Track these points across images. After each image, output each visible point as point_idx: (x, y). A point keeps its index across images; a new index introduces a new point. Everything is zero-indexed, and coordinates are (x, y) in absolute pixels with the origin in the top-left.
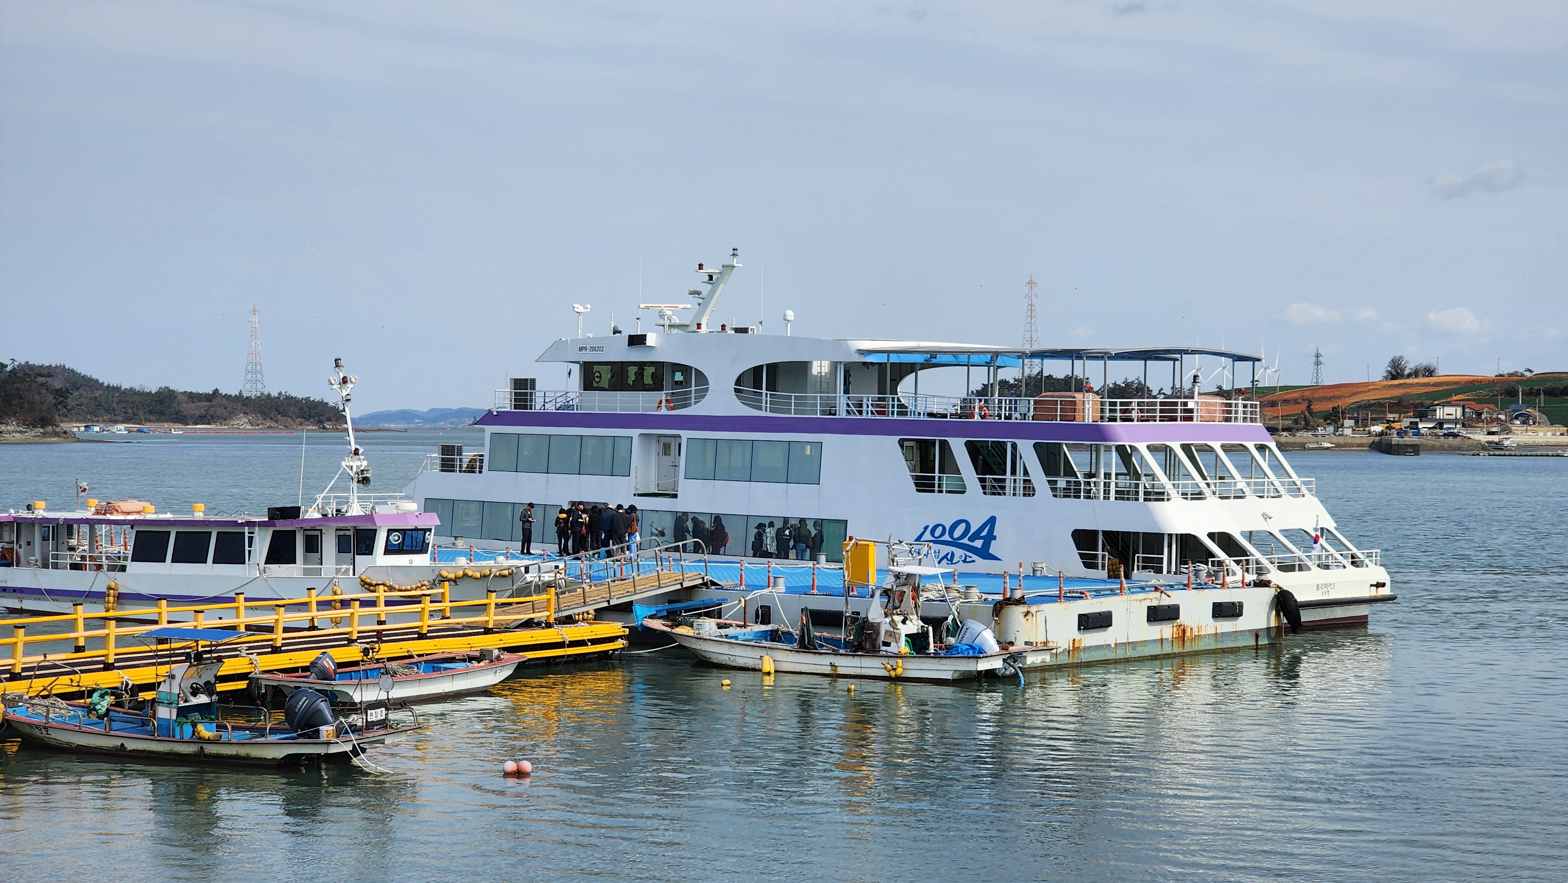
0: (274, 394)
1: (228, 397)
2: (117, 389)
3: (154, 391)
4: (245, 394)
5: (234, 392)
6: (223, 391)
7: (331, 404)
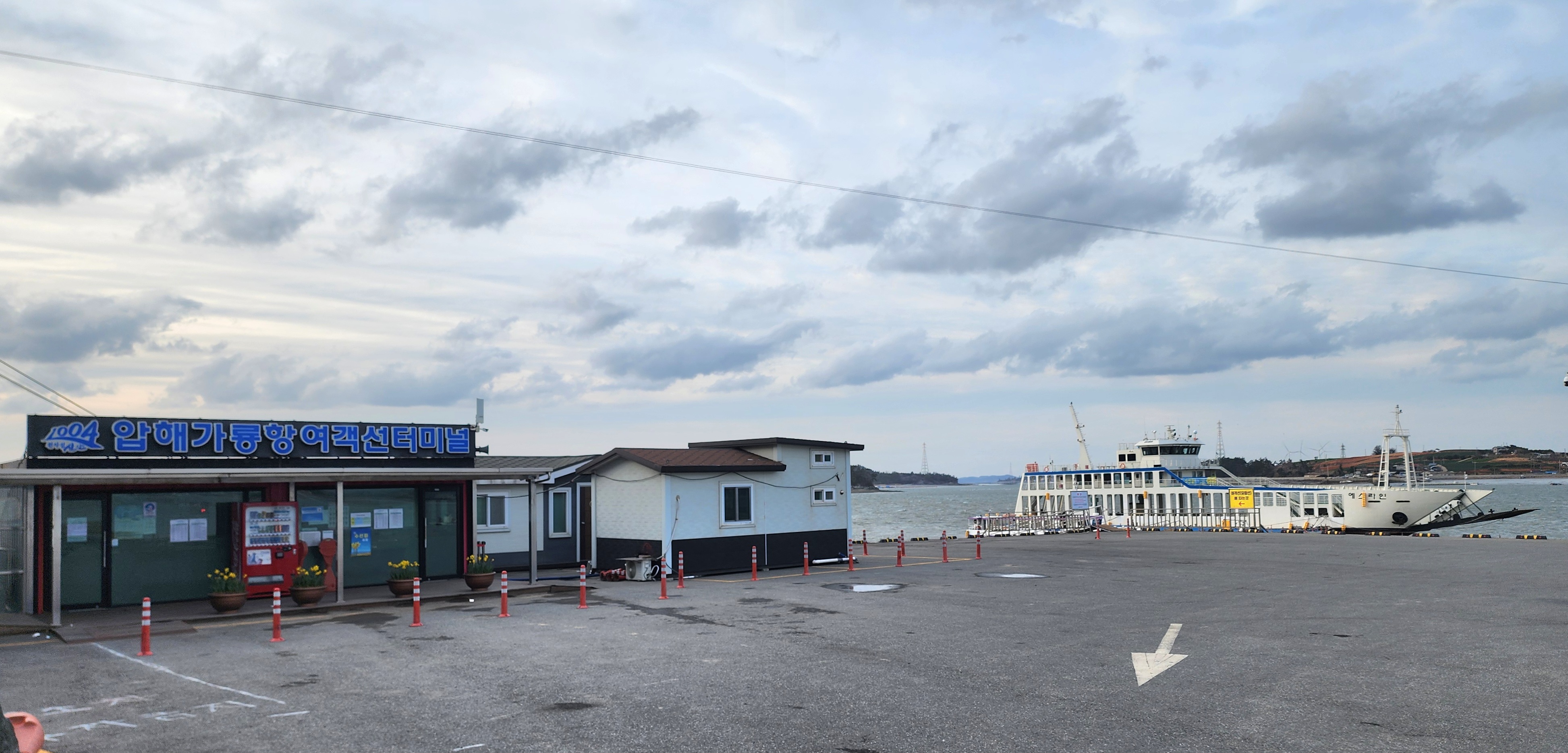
0: (932, 473)
1: (916, 474)
2: (878, 473)
3: (891, 473)
4: (922, 473)
5: (918, 473)
6: (914, 473)
7: (952, 476)
